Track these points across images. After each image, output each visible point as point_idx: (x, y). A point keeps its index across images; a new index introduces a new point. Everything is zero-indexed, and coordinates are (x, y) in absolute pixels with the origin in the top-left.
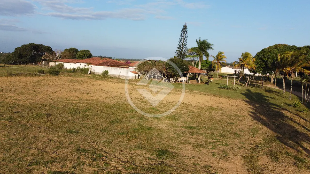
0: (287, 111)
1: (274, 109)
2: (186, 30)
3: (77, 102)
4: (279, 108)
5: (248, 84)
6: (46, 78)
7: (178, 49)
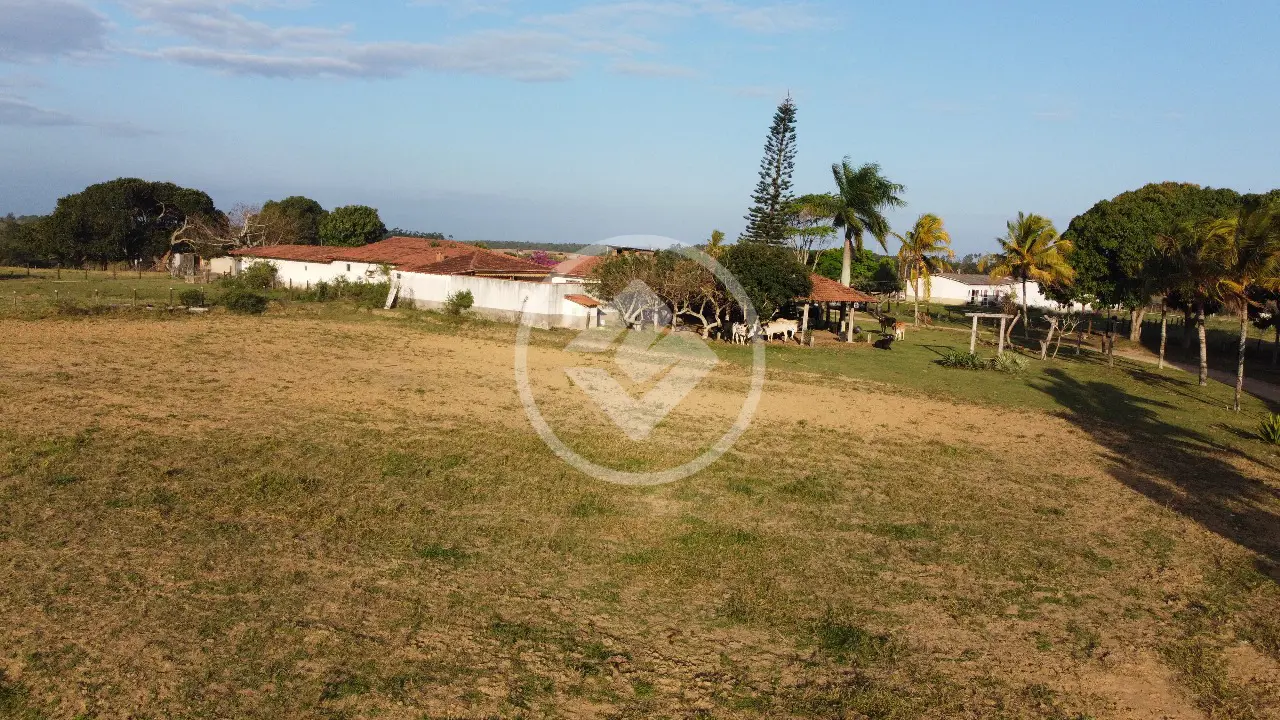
0: (1245, 461)
1: (1189, 451)
2: (791, 125)
3: (396, 426)
4: (1208, 446)
5: (1051, 349)
6: (218, 325)
7: (757, 205)
